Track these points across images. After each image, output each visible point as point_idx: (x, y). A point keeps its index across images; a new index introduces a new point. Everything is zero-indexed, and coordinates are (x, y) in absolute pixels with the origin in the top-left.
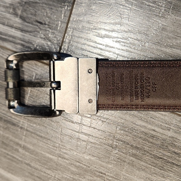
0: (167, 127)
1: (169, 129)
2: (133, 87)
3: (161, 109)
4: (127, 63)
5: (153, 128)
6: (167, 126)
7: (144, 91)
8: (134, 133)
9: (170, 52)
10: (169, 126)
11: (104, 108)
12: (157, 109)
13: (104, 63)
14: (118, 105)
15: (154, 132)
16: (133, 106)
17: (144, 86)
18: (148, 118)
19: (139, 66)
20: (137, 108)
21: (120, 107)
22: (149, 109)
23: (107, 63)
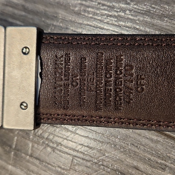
0: (161, 164)
1: (163, 167)
2: (102, 83)
3: (152, 125)
4: (92, 39)
5: (135, 163)
6: (159, 161)
7: (121, 90)
8: (101, 170)
9: (167, 28)
10: (163, 162)
11: (49, 119)
12: (145, 125)
13: (51, 38)
14: (75, 116)
15: (137, 171)
16: (102, 118)
17: (121, 81)
18: (126, 145)
19: (114, 44)
20: (108, 122)
21: (78, 120)
22: (130, 124)
23: (58, 38)
